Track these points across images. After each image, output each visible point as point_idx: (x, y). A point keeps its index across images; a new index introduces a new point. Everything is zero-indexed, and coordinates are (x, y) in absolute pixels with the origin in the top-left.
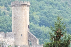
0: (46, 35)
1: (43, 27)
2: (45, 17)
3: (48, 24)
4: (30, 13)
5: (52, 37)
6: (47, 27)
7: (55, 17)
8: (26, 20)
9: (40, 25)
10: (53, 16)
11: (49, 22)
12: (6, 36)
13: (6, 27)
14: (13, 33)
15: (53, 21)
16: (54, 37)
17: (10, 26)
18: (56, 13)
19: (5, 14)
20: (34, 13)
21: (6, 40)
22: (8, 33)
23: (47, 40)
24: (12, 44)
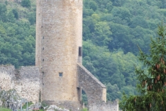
0: (126, 75)
1: (120, 53)
2: (126, 27)
3: (132, 45)
4: (84, 15)
5: (144, 80)
6: (130, 55)
7: (153, 26)
8: (73, 34)
9: (111, 47)
10: (145, 25)
11: (134, 41)
12: (17, 77)
13: (20, 53)
14: (37, 68)
15: (145, 37)
16: (149, 80)
17: (30, 49)
18: (153, 17)
19: (16, 16)
20: (95, 15)
21: (19, 88)
22: (24, 69)
23: (128, 88)
24: (35, 98)
